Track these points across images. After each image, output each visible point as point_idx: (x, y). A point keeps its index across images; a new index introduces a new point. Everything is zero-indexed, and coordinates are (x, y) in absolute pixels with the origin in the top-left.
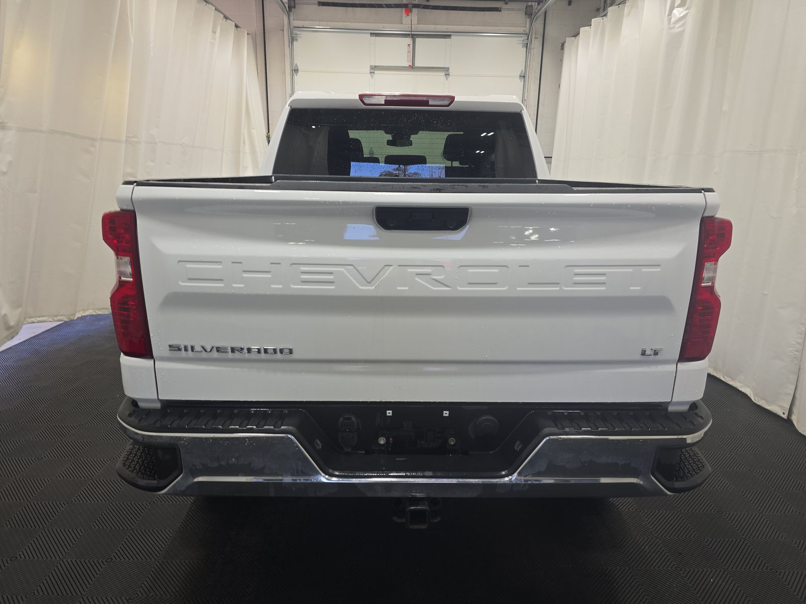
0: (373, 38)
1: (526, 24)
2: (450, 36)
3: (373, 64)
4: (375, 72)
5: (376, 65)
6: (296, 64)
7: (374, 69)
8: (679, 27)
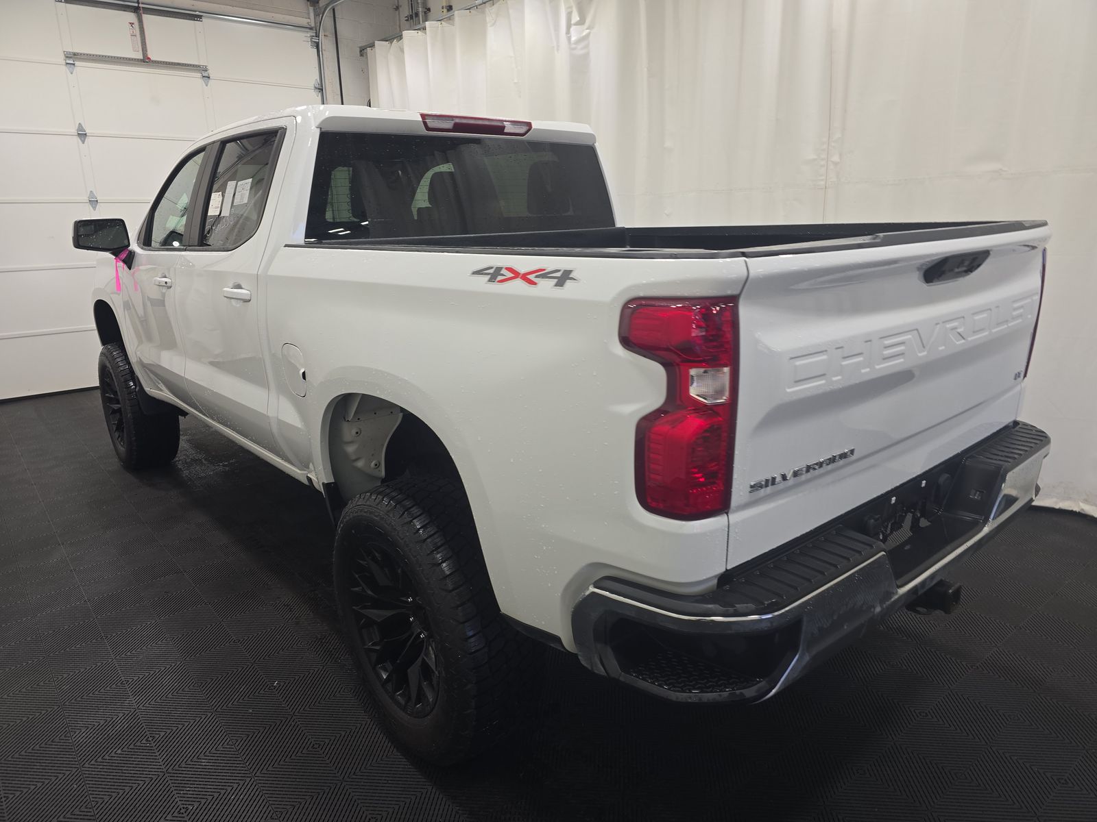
1: (309, 14)
2: (200, 17)
3: (70, 50)
4: (77, 63)
5: (75, 51)
7: (73, 58)
8: (582, 49)
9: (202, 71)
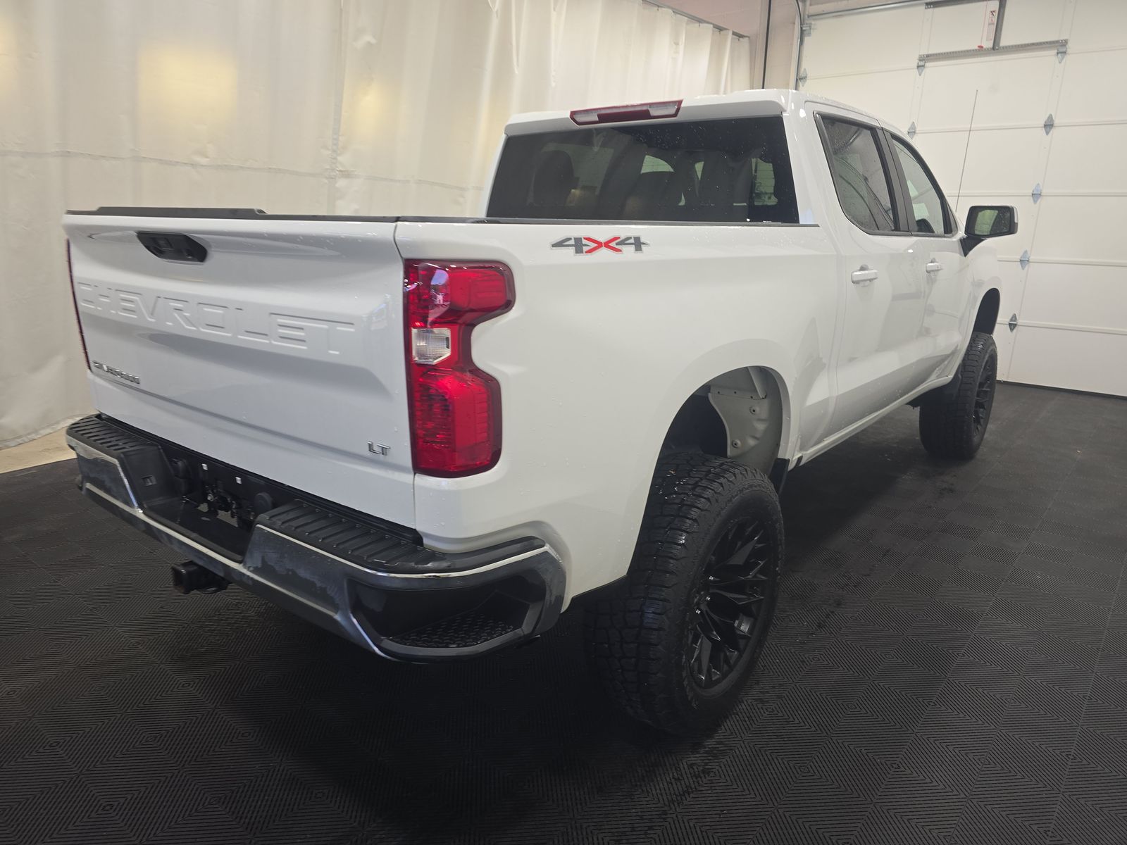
0: (931, 10)
3: (926, 52)
4: (927, 65)
5: (930, 52)
6: (805, 69)
7: (925, 59)
9: (1060, 47)
